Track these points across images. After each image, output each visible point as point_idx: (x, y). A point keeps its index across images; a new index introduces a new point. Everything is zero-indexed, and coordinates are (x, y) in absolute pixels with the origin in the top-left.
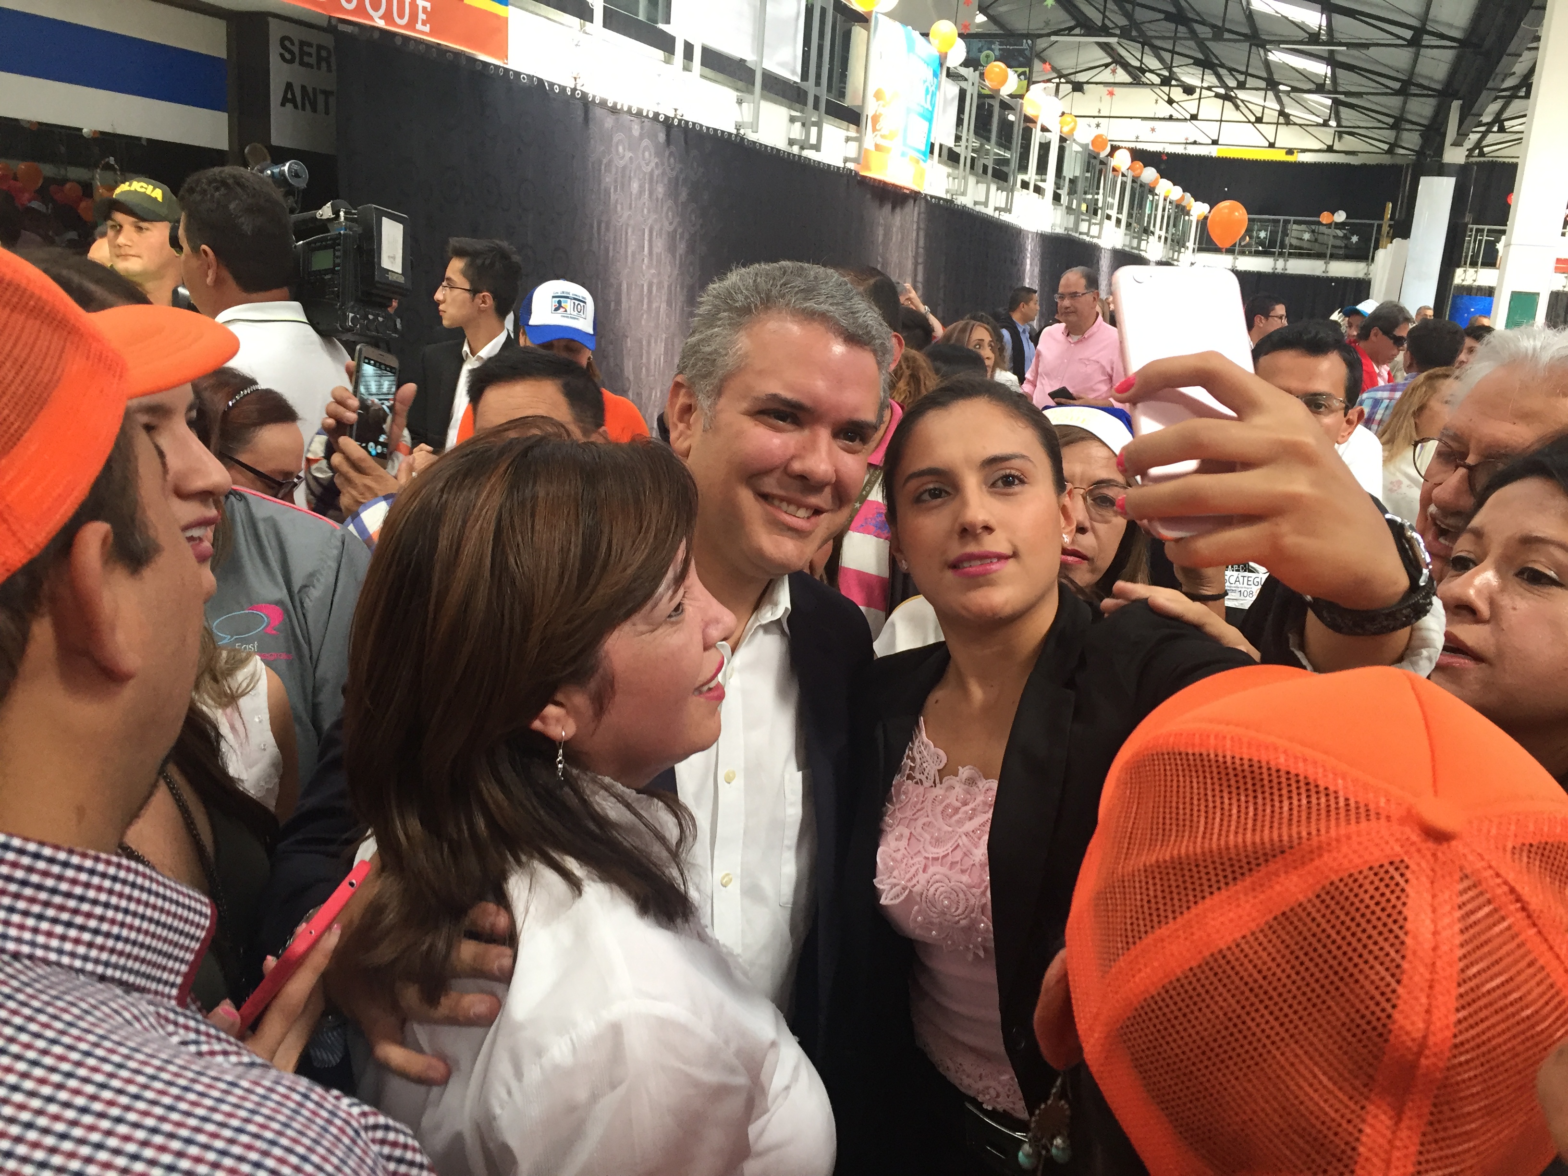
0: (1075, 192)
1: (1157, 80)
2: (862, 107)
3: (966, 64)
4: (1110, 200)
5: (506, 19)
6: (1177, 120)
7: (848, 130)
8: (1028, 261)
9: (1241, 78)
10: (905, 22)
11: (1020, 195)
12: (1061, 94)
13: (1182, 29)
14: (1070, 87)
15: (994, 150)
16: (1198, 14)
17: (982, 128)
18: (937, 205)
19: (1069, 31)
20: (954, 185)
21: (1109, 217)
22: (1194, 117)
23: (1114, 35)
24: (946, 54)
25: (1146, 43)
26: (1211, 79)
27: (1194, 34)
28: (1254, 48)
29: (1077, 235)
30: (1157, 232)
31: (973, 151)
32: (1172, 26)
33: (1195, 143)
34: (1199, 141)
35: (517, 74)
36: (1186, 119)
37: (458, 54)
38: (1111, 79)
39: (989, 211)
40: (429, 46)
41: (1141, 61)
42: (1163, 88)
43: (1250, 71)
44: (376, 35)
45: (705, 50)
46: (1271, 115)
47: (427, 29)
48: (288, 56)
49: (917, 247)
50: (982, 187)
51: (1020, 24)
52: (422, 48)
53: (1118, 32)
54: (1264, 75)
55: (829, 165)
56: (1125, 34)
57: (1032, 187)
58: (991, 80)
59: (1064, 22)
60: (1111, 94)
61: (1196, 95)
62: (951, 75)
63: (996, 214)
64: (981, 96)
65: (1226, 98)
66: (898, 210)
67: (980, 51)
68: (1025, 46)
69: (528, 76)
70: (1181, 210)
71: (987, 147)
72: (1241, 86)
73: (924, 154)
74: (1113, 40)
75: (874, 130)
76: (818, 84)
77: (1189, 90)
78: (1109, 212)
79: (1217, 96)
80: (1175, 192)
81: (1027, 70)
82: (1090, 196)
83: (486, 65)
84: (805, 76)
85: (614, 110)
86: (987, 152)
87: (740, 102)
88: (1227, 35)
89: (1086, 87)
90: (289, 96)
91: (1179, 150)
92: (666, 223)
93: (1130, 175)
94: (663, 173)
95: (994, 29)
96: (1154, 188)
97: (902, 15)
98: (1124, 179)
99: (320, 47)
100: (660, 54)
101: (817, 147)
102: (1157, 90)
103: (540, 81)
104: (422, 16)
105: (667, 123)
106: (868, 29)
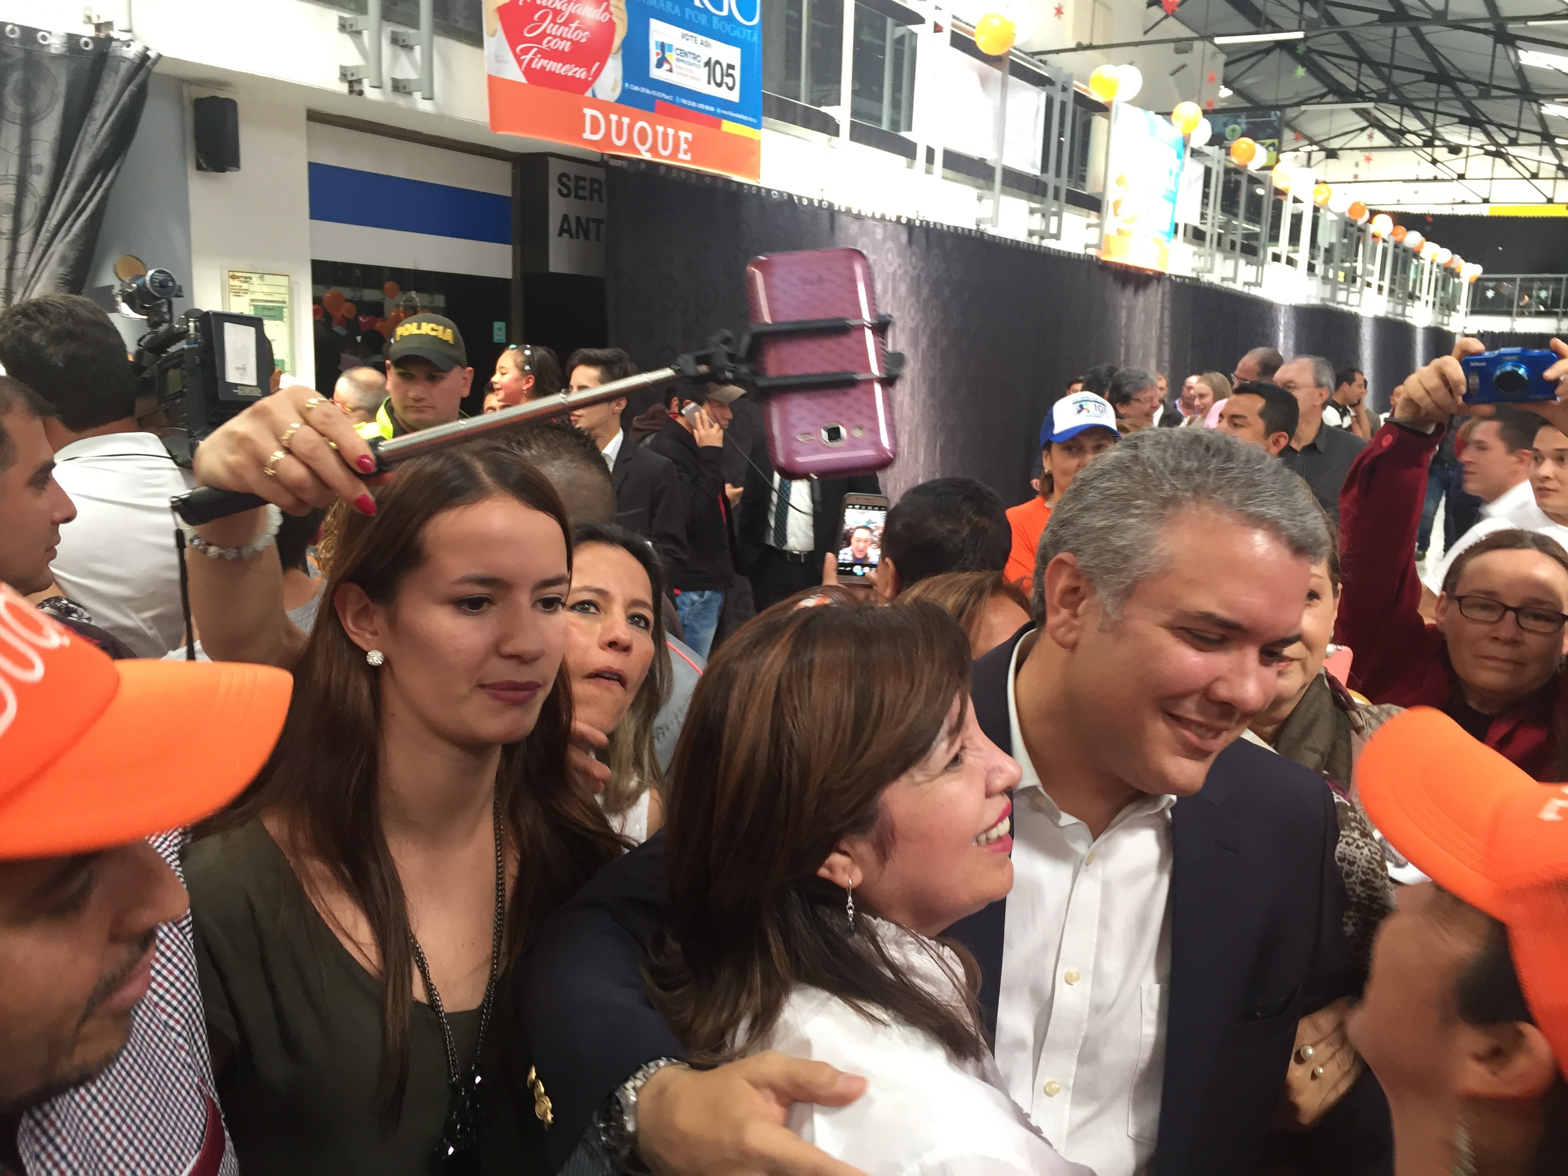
0: (1332, 261)
1: (1418, 142)
2: (1103, 194)
3: (1211, 143)
4: (1370, 267)
5: (759, 142)
6: (1443, 180)
7: (1088, 217)
8: (1281, 335)
9: (1513, 134)
10: (1147, 108)
11: (1271, 267)
12: (1313, 162)
13: (1444, 88)
14: (1323, 154)
15: (1242, 225)
16: (1462, 73)
17: (1229, 204)
18: (1183, 284)
19: (1319, 99)
20: (1200, 263)
21: (1369, 285)
22: (1461, 177)
23: (1371, 100)
24: (1189, 135)
25: (1405, 104)
26: (1479, 138)
27: (1459, 95)
28: (1526, 104)
29: (1334, 305)
30: (1424, 296)
31: (1220, 228)
32: (1434, 86)
33: (1463, 202)
34: (1467, 200)
35: (769, 191)
36: (1453, 180)
37: (715, 178)
38: (1368, 144)
39: (1238, 287)
40: (688, 172)
41: (1400, 124)
42: (1426, 149)
43: (1523, 126)
44: (643, 166)
45: (948, 154)
46: (1548, 170)
47: (688, 157)
48: (565, 191)
49: (1162, 327)
50: (1230, 263)
51: (1267, 96)
52: (683, 175)
53: (1374, 95)
54: (1538, 129)
55: (1070, 253)
56: (1381, 98)
57: (1284, 259)
58: (1237, 157)
59: (1316, 89)
60: (1368, 159)
61: (1463, 154)
62: (1195, 153)
63: (1246, 290)
64: (1227, 171)
65: (1497, 154)
66: (1141, 292)
67: (1225, 125)
68: (1273, 118)
69: (778, 191)
70: (1449, 272)
71: (1235, 222)
72: (1513, 142)
73: (1168, 235)
74: (1370, 105)
75: (1116, 214)
76: (1058, 174)
77: (1455, 150)
78: (1368, 279)
79: (1488, 153)
80: (1444, 255)
81: (1276, 141)
82: (1347, 265)
83: (740, 185)
84: (1045, 168)
85: (859, 217)
86: (1235, 228)
87: (980, 199)
88: (1495, 92)
89: (1340, 153)
90: (566, 227)
91: (1446, 211)
92: (909, 320)
93: (1392, 241)
94: (906, 272)
95: (1242, 103)
96: (1419, 252)
97: (1142, 101)
98: (1386, 245)
99: (593, 181)
100: (902, 160)
101: (1057, 237)
102: (1420, 152)
103: (790, 196)
104: (684, 146)
105: (910, 226)
106: (1108, 118)
